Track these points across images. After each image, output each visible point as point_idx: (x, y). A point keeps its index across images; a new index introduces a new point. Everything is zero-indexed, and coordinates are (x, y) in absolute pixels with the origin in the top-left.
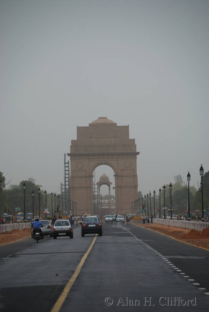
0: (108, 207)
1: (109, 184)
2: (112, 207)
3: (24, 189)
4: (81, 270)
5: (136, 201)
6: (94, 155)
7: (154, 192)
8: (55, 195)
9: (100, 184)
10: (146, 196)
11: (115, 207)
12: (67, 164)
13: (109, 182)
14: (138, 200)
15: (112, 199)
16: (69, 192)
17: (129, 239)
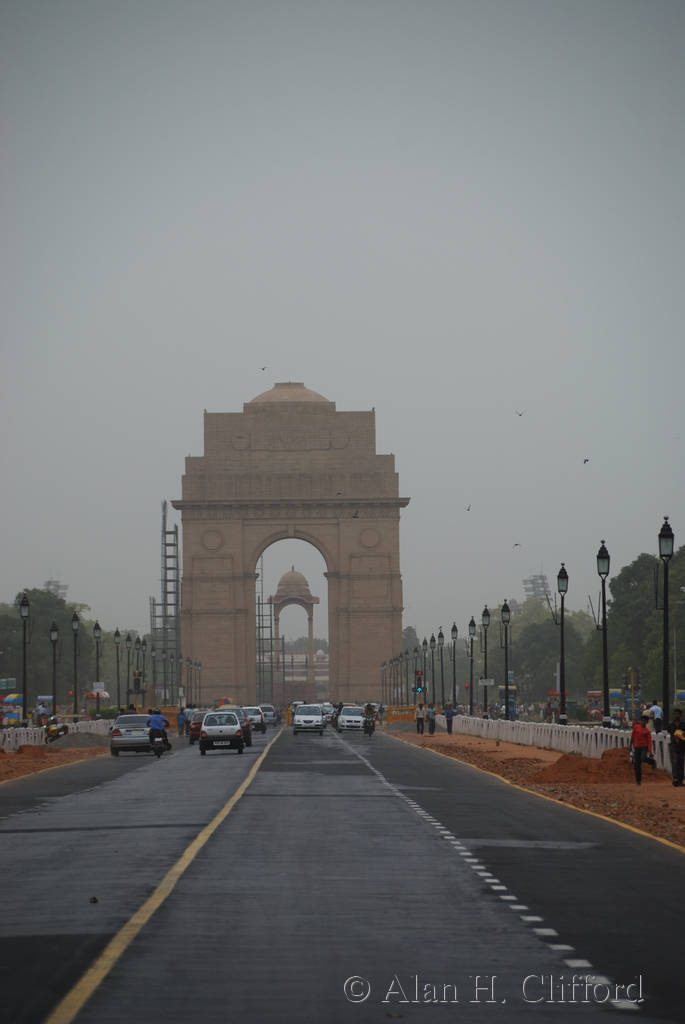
0: (304, 679)
1: (308, 602)
2: (317, 678)
3: (22, 617)
4: (177, 885)
5: (394, 660)
6: (260, 506)
7: (454, 629)
8: (129, 639)
9: (279, 602)
10: (429, 642)
11: (326, 678)
12: (172, 536)
13: (310, 597)
14: (401, 656)
15: (320, 652)
16: (177, 629)
17: (358, 783)
